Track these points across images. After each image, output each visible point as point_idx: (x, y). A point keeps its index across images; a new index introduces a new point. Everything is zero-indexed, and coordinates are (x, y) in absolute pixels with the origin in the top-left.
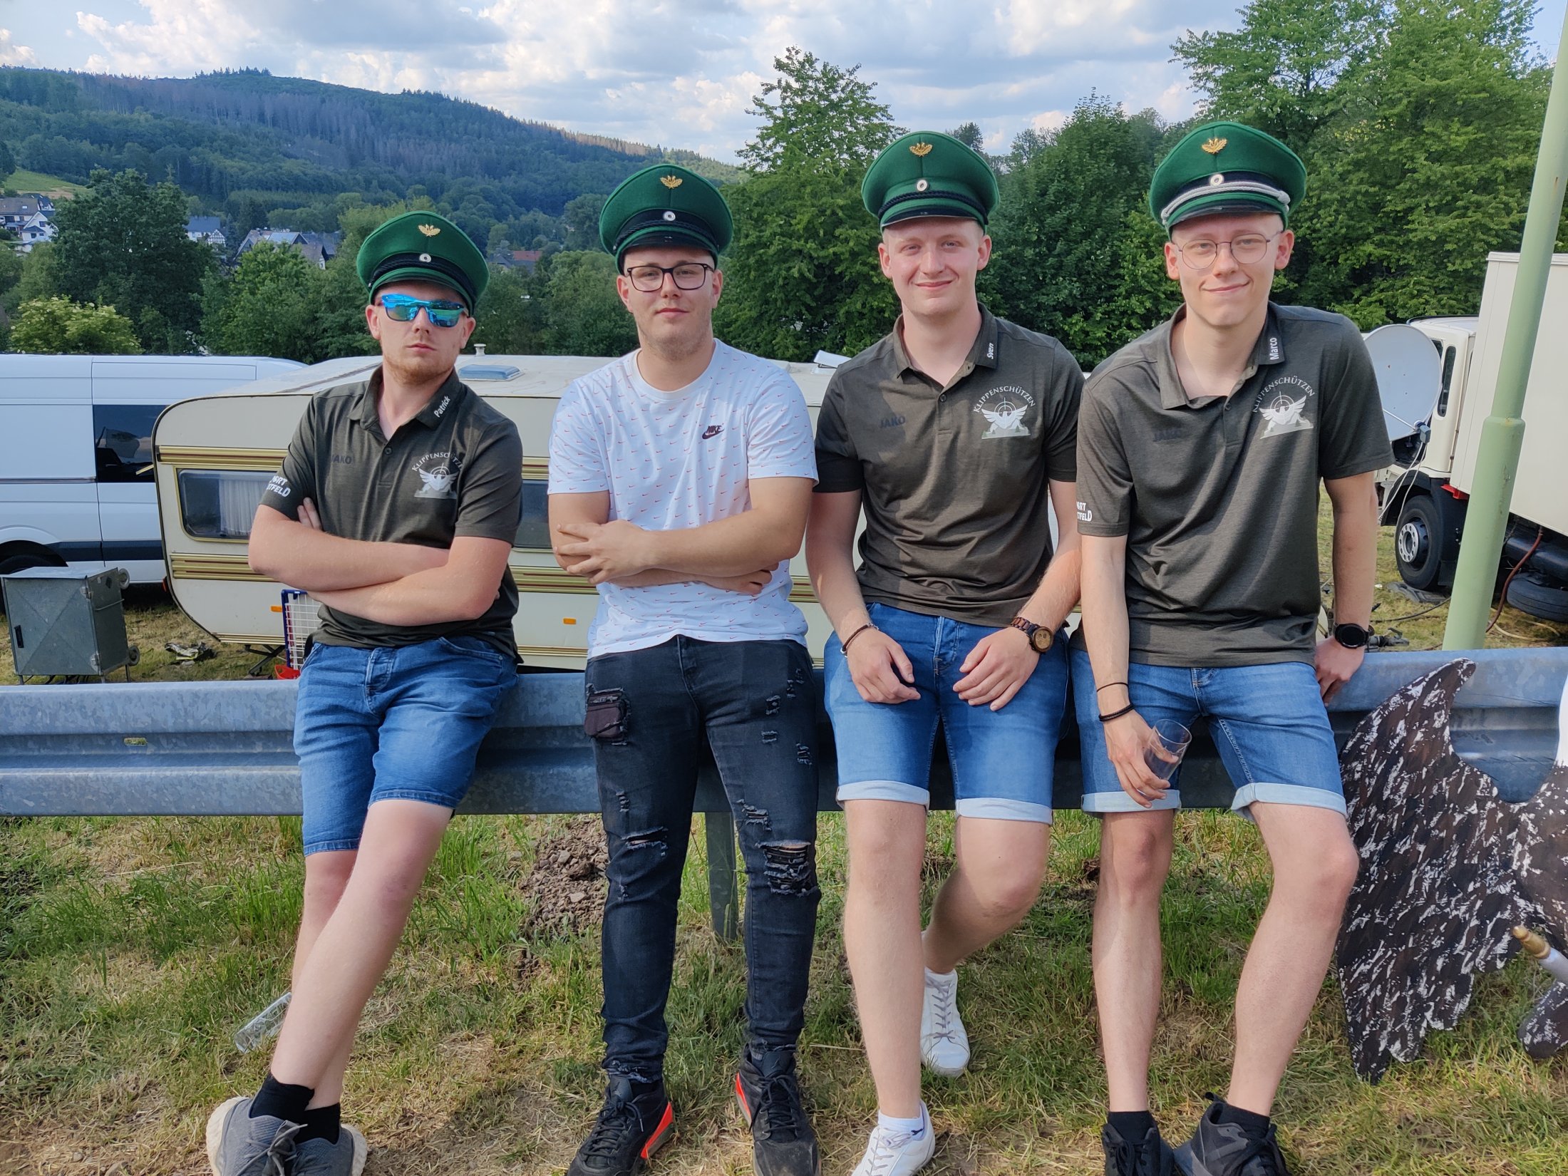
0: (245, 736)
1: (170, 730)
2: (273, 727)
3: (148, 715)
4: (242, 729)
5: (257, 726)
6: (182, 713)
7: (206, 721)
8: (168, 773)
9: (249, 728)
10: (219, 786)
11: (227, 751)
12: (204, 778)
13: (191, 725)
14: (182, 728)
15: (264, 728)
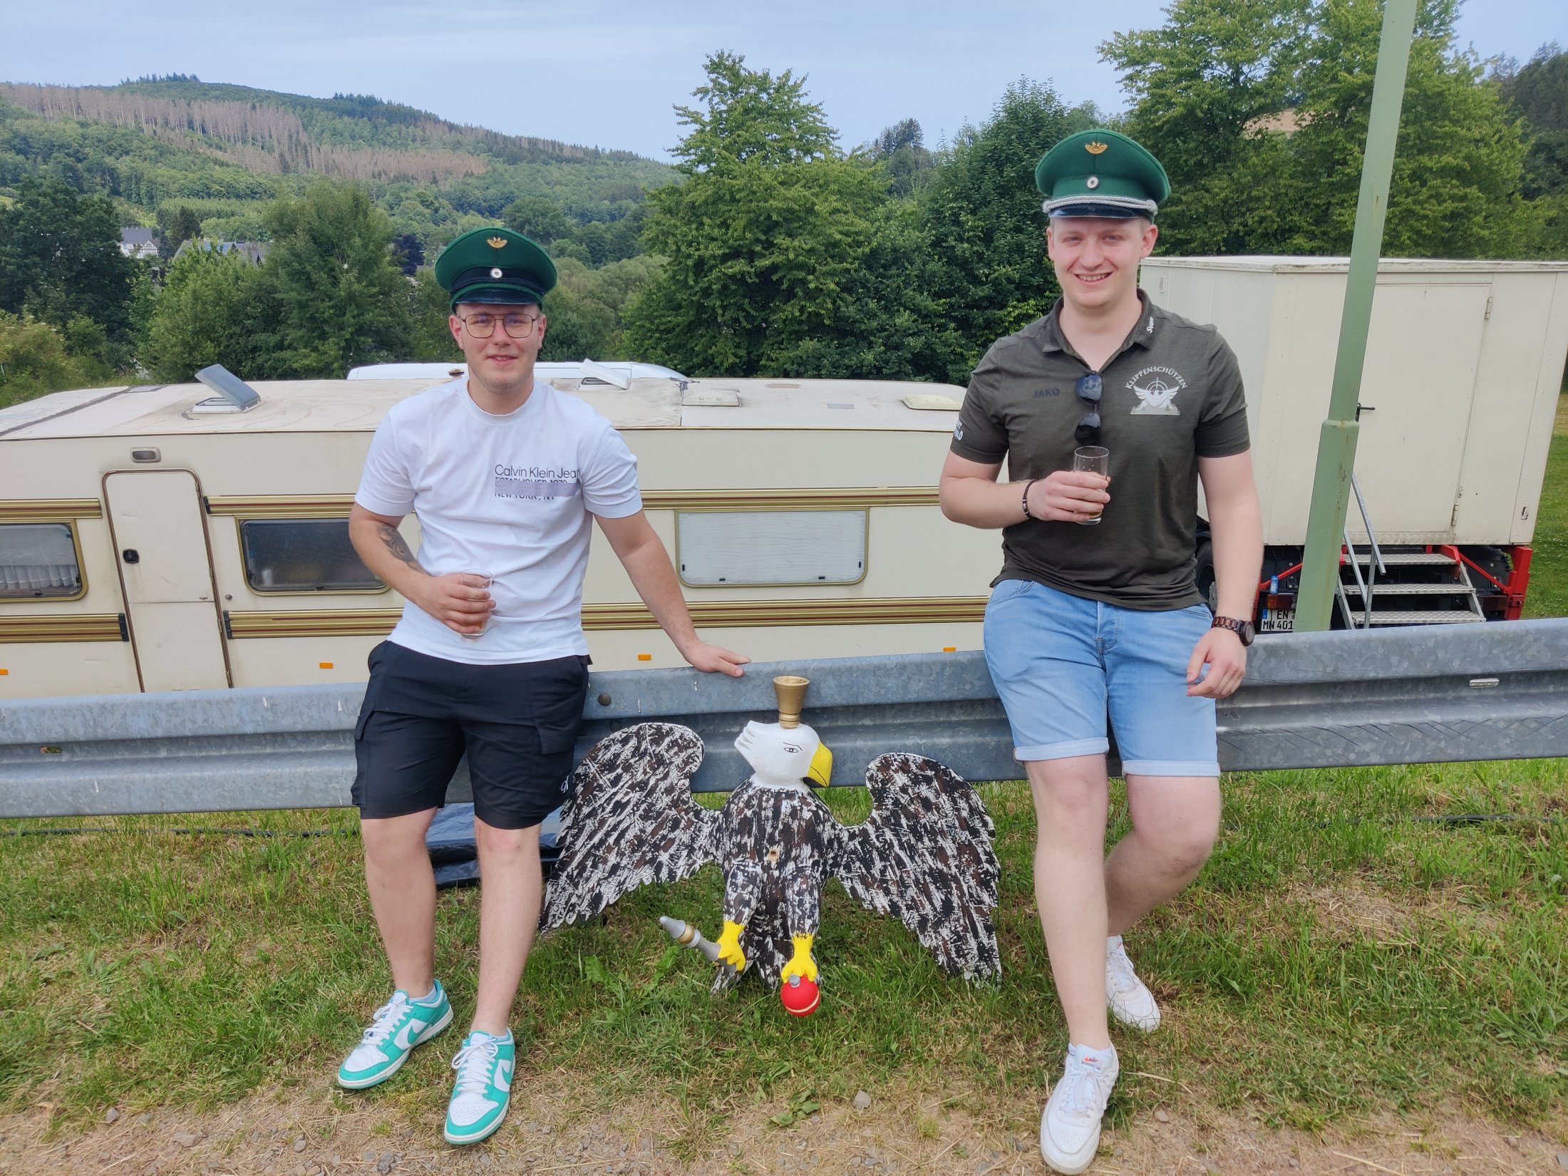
0: (150, 743)
1: (82, 739)
2: (174, 733)
3: (61, 726)
4: (147, 736)
5: (160, 733)
6: (91, 723)
7: (114, 730)
8: (81, 778)
9: (152, 735)
10: (128, 788)
11: (136, 756)
12: (114, 782)
13: (100, 734)
14: (91, 737)
15: (166, 734)
